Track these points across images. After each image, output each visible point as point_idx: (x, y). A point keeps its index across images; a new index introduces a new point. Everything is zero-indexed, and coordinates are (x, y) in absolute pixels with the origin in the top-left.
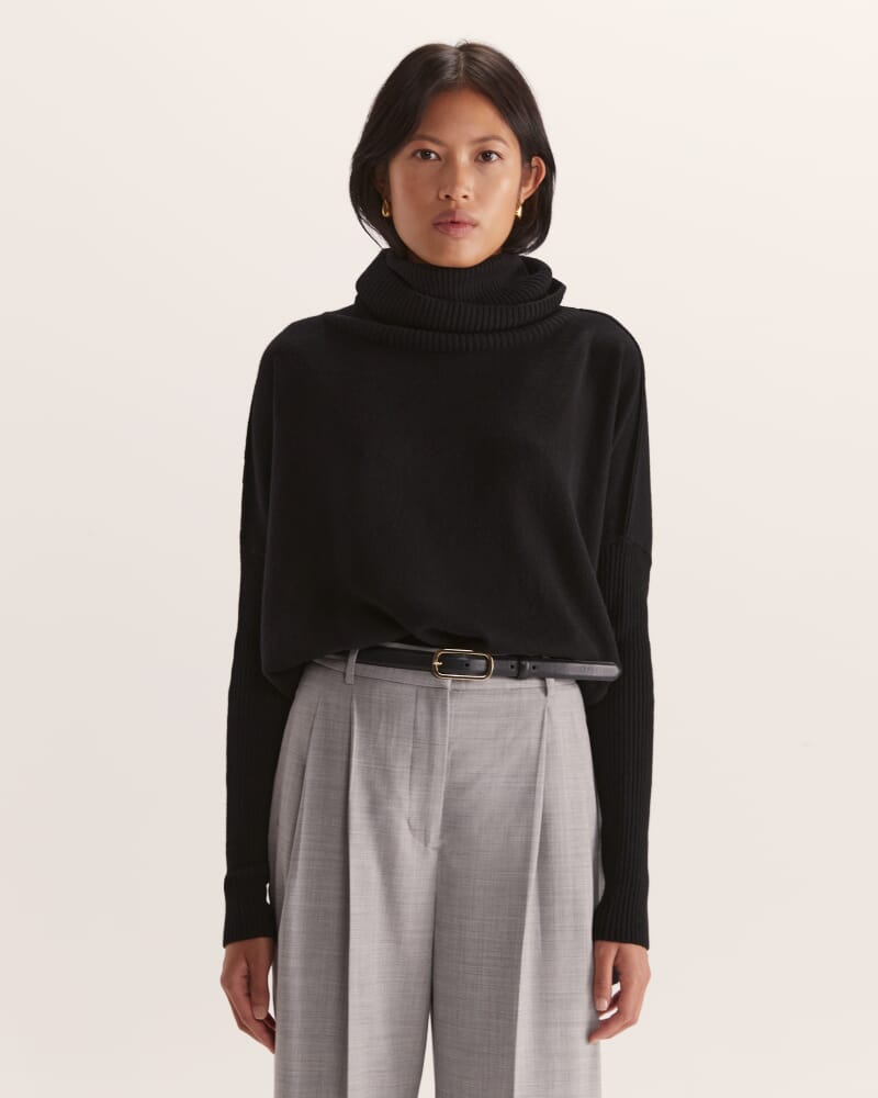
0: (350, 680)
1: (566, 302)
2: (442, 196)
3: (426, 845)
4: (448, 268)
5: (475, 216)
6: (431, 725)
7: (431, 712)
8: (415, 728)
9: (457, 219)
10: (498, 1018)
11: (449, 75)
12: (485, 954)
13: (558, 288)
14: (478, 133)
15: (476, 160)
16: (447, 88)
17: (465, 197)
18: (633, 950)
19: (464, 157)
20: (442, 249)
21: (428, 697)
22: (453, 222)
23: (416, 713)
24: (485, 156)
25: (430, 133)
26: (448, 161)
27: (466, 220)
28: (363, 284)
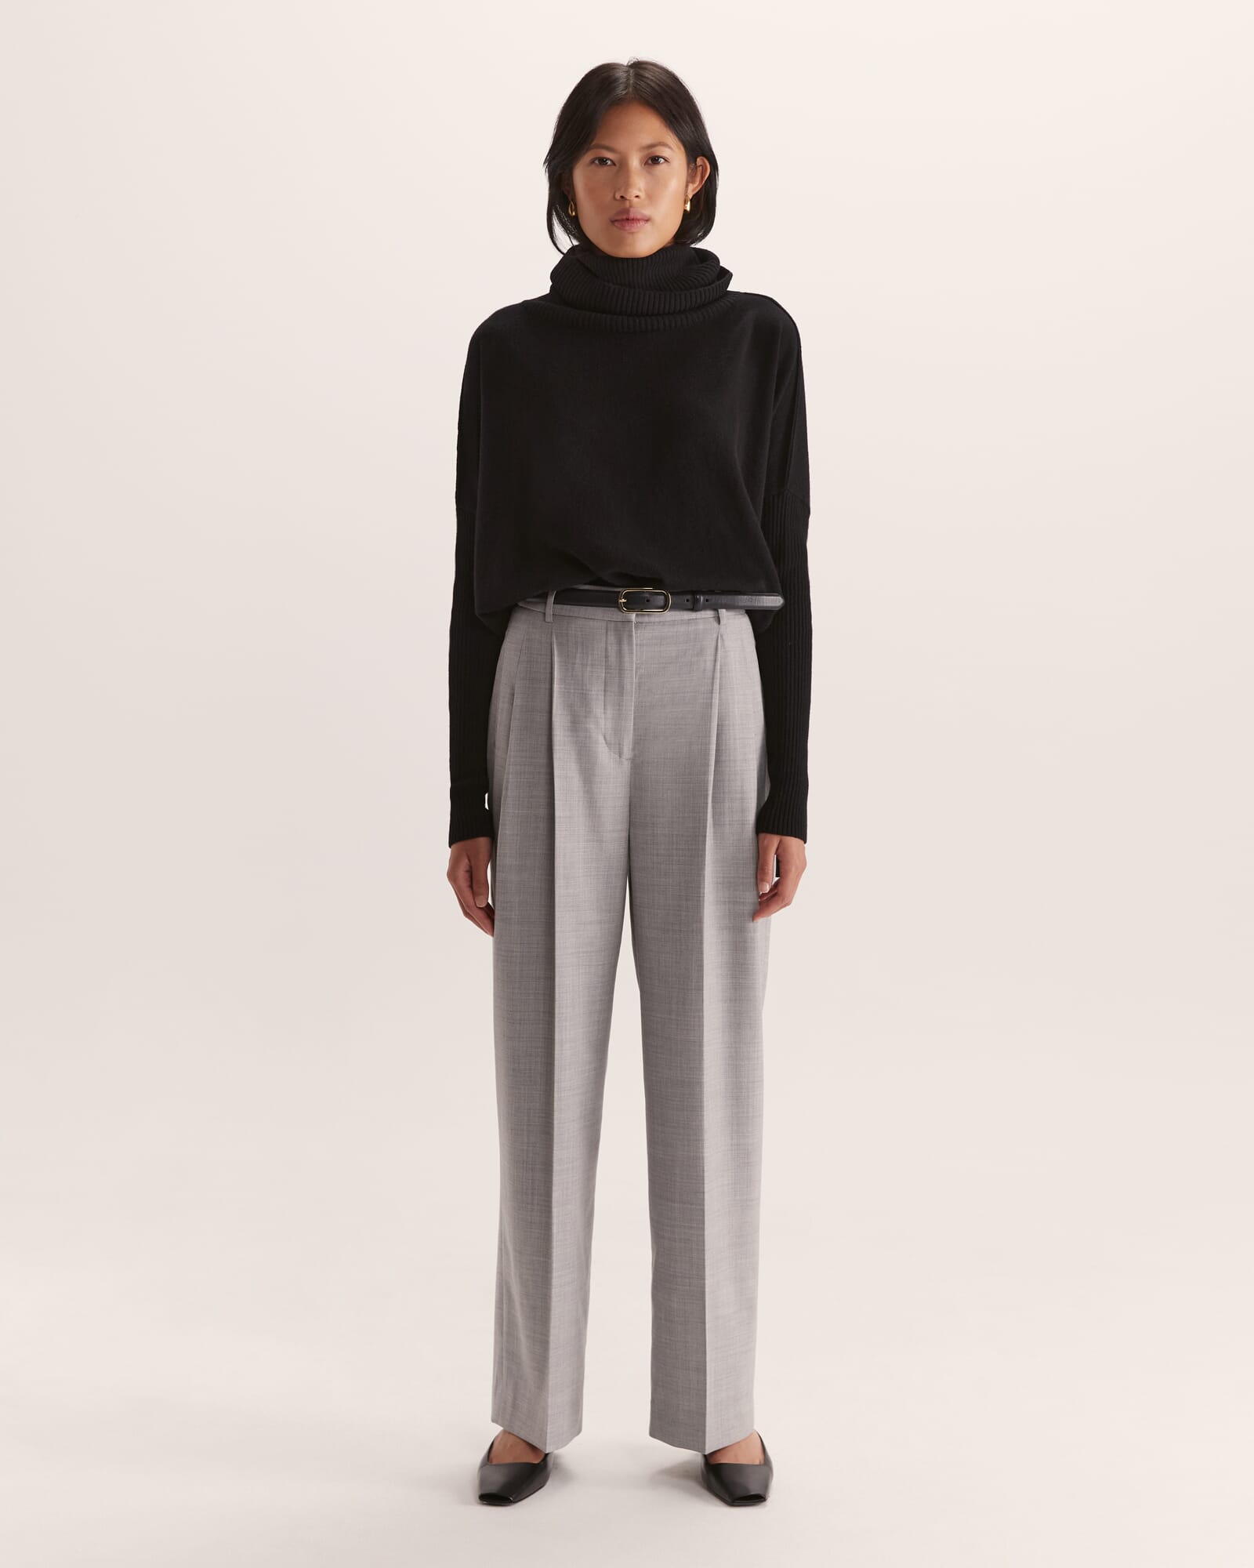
0: (549, 619)
1: (733, 287)
2: (618, 197)
3: (620, 757)
4: (627, 259)
5: (647, 212)
6: (620, 653)
7: (620, 642)
8: (606, 657)
9: (632, 216)
10: (687, 900)
11: (620, 91)
12: (675, 847)
13: (726, 275)
14: (647, 140)
15: (646, 163)
16: (619, 102)
17: (637, 197)
18: (793, 842)
19: (635, 162)
20: (621, 242)
21: (616, 630)
22: (628, 219)
23: (606, 644)
24: (654, 160)
25: (606, 143)
26: (622, 166)
27: (639, 217)
28: (556, 275)
